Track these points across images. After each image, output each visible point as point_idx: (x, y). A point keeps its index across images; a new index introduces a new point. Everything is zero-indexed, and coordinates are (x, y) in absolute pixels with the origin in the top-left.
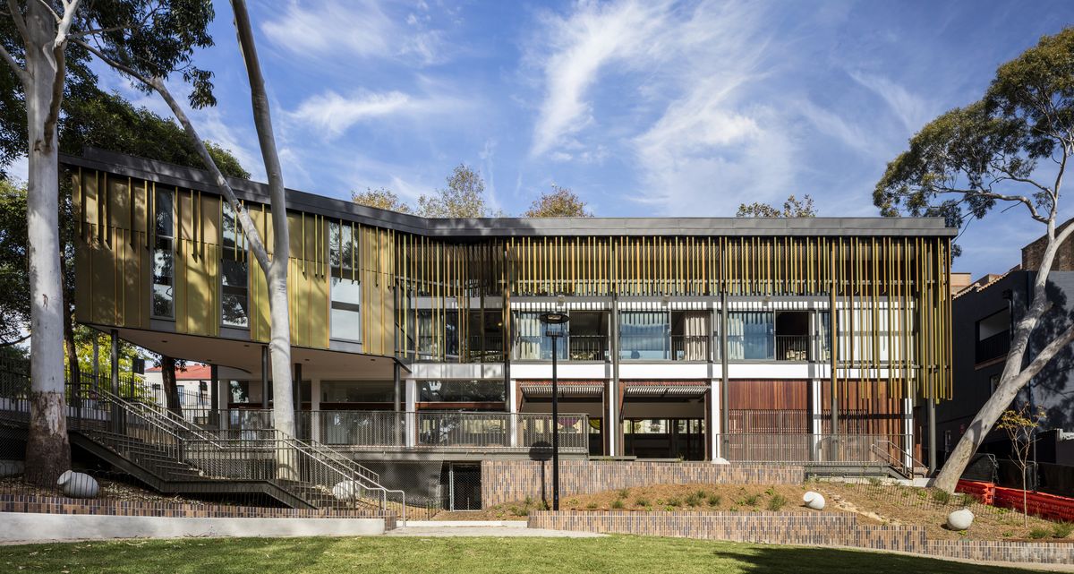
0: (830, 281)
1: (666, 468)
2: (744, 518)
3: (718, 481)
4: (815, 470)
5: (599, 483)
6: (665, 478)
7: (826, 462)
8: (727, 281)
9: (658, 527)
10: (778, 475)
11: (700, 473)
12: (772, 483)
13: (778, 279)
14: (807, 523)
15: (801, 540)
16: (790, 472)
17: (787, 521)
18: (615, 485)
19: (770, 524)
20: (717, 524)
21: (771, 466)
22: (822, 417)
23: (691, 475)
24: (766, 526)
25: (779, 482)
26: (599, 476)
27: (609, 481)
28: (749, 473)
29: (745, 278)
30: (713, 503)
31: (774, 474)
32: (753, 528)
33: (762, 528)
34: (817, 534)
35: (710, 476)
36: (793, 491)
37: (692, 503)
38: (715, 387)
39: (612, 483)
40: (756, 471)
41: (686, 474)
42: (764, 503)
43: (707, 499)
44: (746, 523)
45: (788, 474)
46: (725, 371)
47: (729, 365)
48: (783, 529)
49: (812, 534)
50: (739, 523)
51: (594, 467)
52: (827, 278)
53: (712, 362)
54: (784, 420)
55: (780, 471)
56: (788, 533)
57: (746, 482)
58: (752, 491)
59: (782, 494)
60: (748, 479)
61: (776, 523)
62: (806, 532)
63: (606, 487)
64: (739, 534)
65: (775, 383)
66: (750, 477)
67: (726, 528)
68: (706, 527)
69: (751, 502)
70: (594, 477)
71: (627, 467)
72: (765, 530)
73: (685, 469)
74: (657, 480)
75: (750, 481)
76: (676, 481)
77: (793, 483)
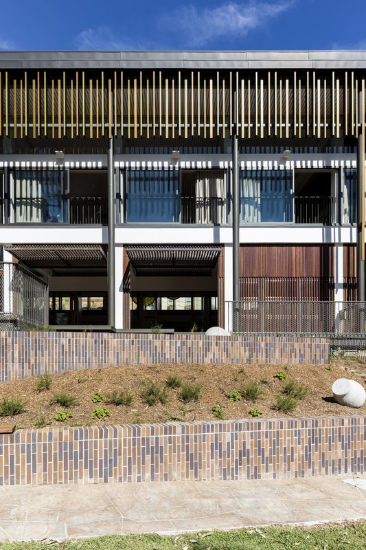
0: (359, 125)
1: (127, 341)
2: (227, 436)
3: (207, 360)
4: (340, 343)
5: (16, 365)
6: (124, 356)
7: (352, 334)
8: (238, 125)
9: (40, 466)
10: (293, 351)
11: (180, 349)
12: (285, 361)
13: (298, 122)
14: (341, 438)
15: (330, 468)
16: (310, 346)
17: (305, 436)
18: (42, 369)
19: (275, 443)
20: (173, 450)
21: (284, 338)
22: (345, 286)
23: (167, 350)
24: (267, 448)
25: (295, 361)
26: (16, 354)
27: (33, 361)
28: (253, 349)
29: (259, 122)
30: (187, 396)
31: (288, 349)
32: (244, 453)
33: (261, 452)
34: (359, 456)
35: (195, 352)
36: (315, 374)
37: (151, 397)
38: (228, 252)
39: (37, 365)
40: (263, 345)
41: (159, 350)
42: (270, 397)
43: (180, 390)
44: (231, 445)
45: (308, 350)
46: (235, 235)
47: (240, 229)
48: (300, 452)
49: (350, 457)
50: (216, 446)
51: (9, 340)
52: (355, 122)
53: (219, 225)
54: (304, 288)
55: (296, 345)
56: (308, 457)
57: (249, 361)
58: (255, 374)
59: (298, 379)
60: (251, 356)
61: (286, 441)
62: (339, 453)
63: (27, 372)
64: (217, 467)
65: (294, 248)
66: (255, 354)
67: (190, 458)
68: (148, 458)
69: (250, 395)
70: (9, 355)
71: (64, 341)
72: (267, 454)
73: (157, 343)
74: (112, 359)
75: (254, 359)
76: (143, 360)
77: (315, 361)
